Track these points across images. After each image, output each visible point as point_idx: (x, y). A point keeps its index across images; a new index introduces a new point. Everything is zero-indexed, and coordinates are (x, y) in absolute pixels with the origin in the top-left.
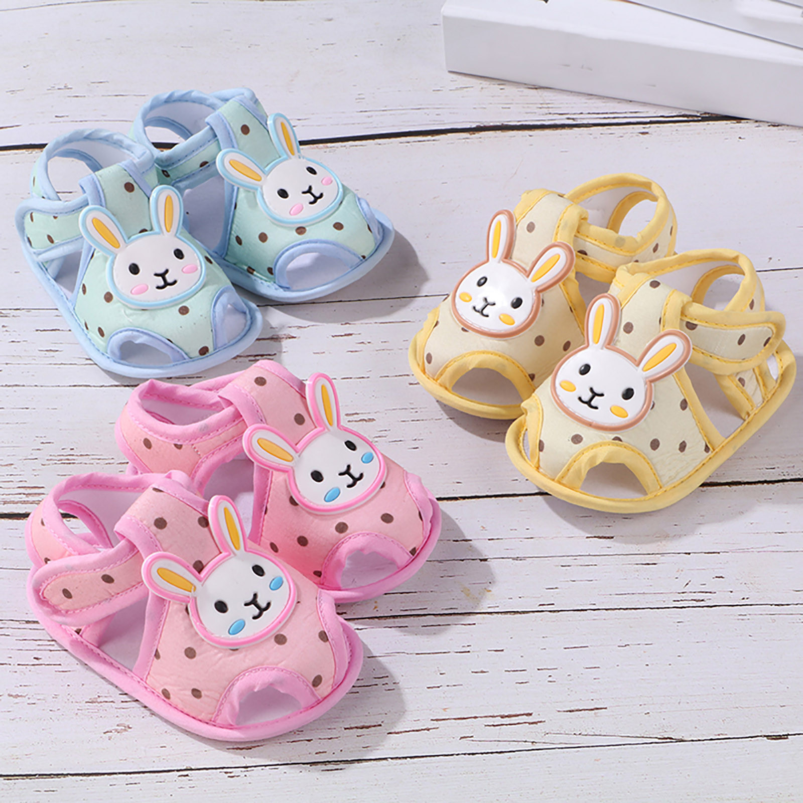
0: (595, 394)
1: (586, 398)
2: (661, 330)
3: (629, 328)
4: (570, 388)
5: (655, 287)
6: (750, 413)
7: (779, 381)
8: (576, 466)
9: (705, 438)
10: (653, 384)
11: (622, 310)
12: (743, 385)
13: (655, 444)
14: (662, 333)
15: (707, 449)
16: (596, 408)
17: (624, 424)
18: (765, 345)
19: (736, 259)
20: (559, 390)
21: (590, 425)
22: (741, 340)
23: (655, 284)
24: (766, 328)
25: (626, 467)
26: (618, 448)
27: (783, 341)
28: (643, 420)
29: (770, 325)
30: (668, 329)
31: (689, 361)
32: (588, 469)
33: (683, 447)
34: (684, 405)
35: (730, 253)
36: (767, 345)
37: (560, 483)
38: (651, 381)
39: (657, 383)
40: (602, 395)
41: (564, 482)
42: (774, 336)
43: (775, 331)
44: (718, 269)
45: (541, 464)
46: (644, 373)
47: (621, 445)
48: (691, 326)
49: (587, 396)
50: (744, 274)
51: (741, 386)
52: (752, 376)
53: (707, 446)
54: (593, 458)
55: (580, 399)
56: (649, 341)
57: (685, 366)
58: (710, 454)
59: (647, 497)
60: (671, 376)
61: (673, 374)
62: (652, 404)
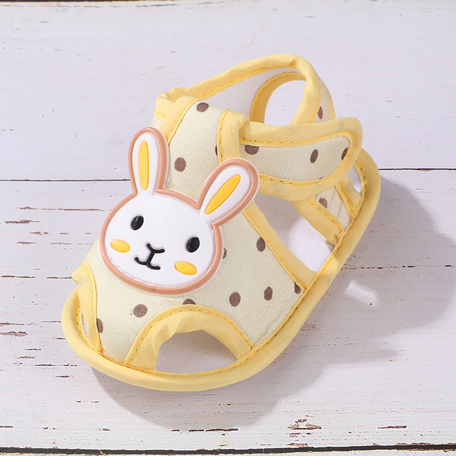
0: (153, 252)
1: (144, 257)
2: (220, 161)
3: (181, 165)
4: (123, 247)
5: (203, 111)
6: (339, 236)
7: (363, 194)
8: (144, 344)
9: (293, 277)
10: (220, 228)
11: (169, 145)
12: (326, 207)
13: (235, 299)
14: (221, 164)
15: (297, 289)
16: (158, 268)
17: (193, 283)
18: (343, 157)
19: (293, 64)
20: (111, 252)
21: (153, 290)
22: (314, 157)
23: (203, 107)
24: (340, 139)
25: (206, 333)
26: (191, 313)
27: (362, 149)
28: (216, 273)
29: (345, 134)
30: (227, 159)
31: (258, 192)
32: (160, 343)
33: (268, 294)
34: (261, 245)
35: (286, 58)
36: (345, 158)
37: (129, 366)
38: (217, 225)
39: (226, 225)
40: (162, 251)
41: (134, 363)
42: (351, 145)
43: (351, 141)
44: (275, 78)
45: (104, 347)
46: (208, 216)
47: (194, 310)
48: (251, 150)
49: (144, 255)
50: (305, 80)
51: (324, 207)
52: (334, 194)
53: (296, 286)
54: (163, 332)
55: (137, 259)
56: (207, 177)
57: (254, 199)
58: (302, 294)
59: (238, 363)
60: (240, 214)
61: (243, 210)
62: (223, 251)
